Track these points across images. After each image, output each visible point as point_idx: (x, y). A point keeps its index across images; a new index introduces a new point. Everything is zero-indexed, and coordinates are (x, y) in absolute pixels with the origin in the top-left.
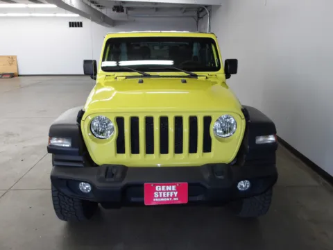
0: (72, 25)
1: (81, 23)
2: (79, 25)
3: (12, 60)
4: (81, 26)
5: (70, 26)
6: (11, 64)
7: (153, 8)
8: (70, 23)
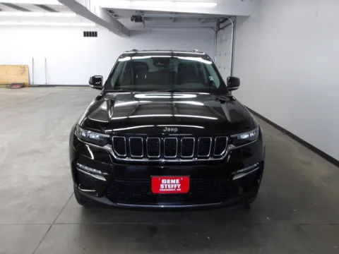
0: (87, 34)
1: (96, 33)
2: (94, 34)
3: (24, 69)
4: (96, 36)
5: (85, 36)
6: (22, 74)
7: (171, 18)
8: (84, 33)
